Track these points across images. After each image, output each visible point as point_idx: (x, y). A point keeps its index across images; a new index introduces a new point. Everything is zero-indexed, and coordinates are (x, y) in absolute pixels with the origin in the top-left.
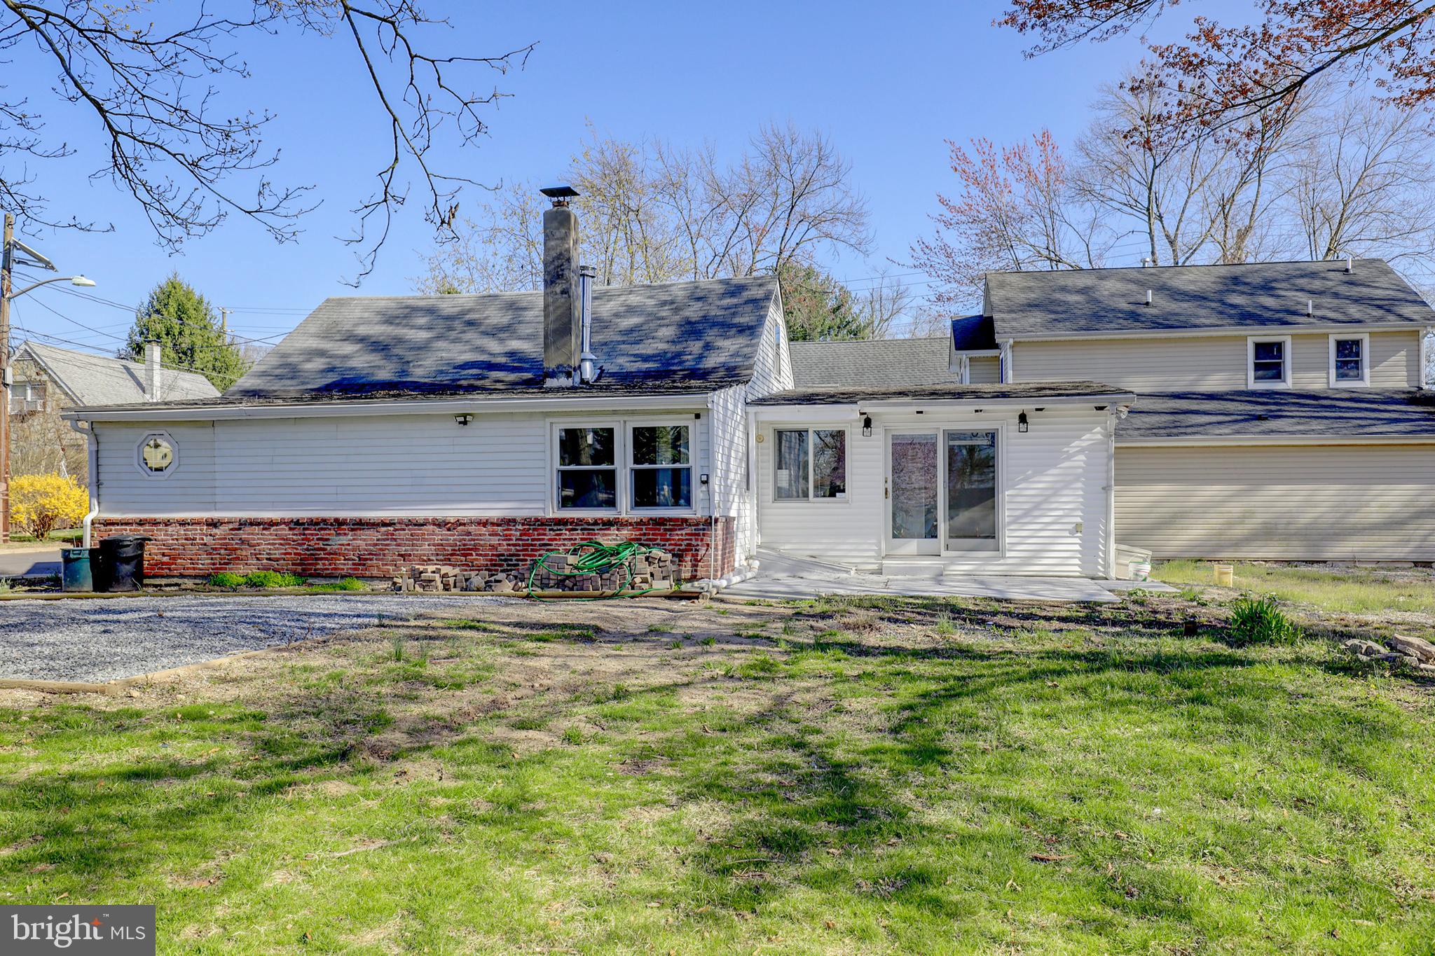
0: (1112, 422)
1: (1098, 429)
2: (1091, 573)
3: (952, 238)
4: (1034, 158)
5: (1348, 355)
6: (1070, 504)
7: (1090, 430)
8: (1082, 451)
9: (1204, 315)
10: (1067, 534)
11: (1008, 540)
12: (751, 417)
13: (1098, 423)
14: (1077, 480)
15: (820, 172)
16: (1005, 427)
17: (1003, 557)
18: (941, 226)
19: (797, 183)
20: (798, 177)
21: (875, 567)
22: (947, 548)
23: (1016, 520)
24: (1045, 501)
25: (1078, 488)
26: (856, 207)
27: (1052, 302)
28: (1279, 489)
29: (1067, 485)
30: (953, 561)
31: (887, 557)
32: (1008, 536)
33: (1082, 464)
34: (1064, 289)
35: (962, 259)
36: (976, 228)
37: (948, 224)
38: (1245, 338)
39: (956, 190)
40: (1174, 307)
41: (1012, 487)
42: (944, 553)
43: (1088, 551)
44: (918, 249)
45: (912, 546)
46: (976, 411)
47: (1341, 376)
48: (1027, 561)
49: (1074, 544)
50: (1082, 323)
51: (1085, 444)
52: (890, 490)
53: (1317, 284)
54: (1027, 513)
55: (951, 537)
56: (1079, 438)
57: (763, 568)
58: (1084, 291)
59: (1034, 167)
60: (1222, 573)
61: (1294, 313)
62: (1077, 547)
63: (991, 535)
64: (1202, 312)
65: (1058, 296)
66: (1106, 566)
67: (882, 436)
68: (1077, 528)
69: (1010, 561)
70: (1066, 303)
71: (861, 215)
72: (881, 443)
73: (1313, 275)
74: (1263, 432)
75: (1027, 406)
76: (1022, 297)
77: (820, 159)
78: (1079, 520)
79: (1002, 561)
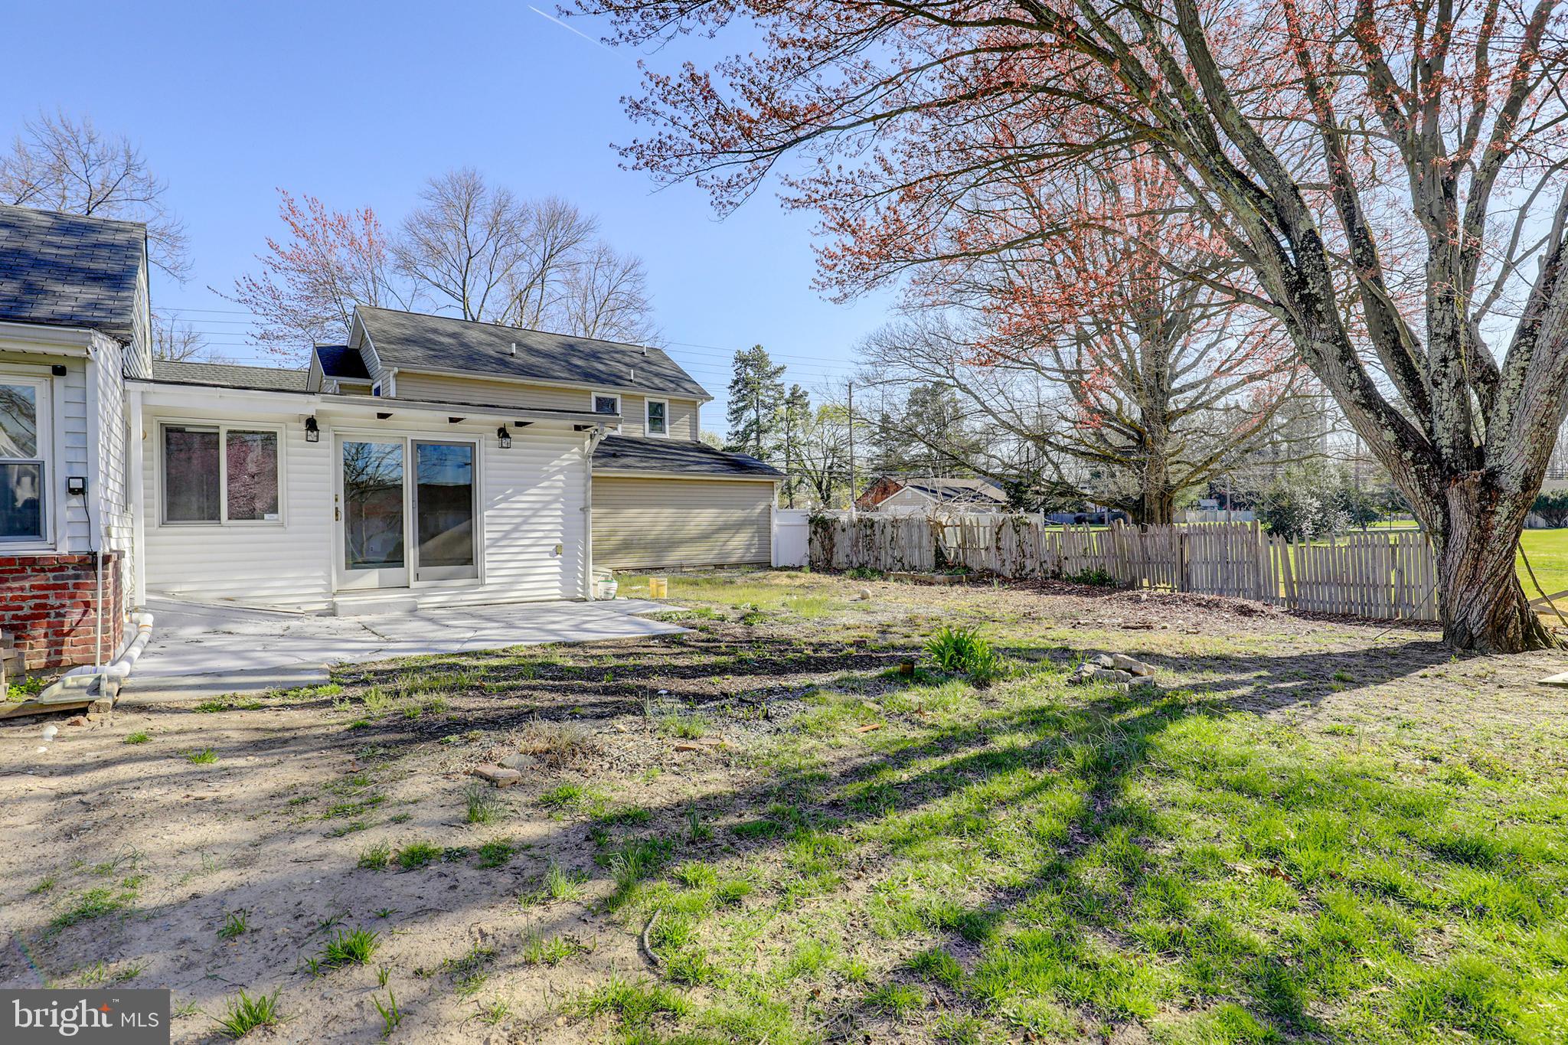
0: (589, 446)
1: (576, 450)
2: (571, 595)
3: (279, 281)
4: (357, 228)
5: (656, 415)
6: (550, 526)
7: (568, 450)
8: (560, 471)
9: (557, 370)
10: (547, 556)
11: (487, 565)
12: (135, 399)
13: (576, 443)
14: (556, 501)
15: (126, 182)
16: (483, 441)
17: (483, 585)
18: (269, 268)
19: (96, 186)
20: (96, 182)
21: (323, 606)
22: (417, 578)
23: (494, 543)
24: (524, 523)
25: (557, 511)
26: (174, 229)
27: (430, 340)
28: (632, 512)
29: (546, 505)
30: (423, 591)
31: (339, 592)
32: (490, 559)
33: (561, 484)
34: (435, 331)
35: (288, 303)
36: (304, 278)
37: (276, 268)
38: (590, 393)
39: (285, 238)
40: (533, 360)
41: (491, 507)
42: (414, 584)
43: (568, 571)
44: (244, 285)
45: (372, 577)
46: (452, 420)
47: (652, 430)
48: (508, 586)
49: (554, 565)
50: (461, 362)
51: (565, 463)
52: (342, 509)
53: (627, 360)
54: (506, 535)
55: (421, 565)
56: (558, 457)
57: (158, 623)
58: (453, 335)
59: (357, 237)
60: (659, 586)
61: (621, 378)
62: (558, 570)
63: (468, 560)
64: (556, 367)
65: (431, 336)
66: (585, 587)
67: (331, 443)
68: (558, 550)
69: (488, 588)
70: (441, 343)
71: (177, 239)
72: (331, 451)
73: (623, 352)
74: (622, 467)
75: (508, 420)
76: (397, 332)
77: (128, 167)
78: (559, 541)
79: (481, 589)
